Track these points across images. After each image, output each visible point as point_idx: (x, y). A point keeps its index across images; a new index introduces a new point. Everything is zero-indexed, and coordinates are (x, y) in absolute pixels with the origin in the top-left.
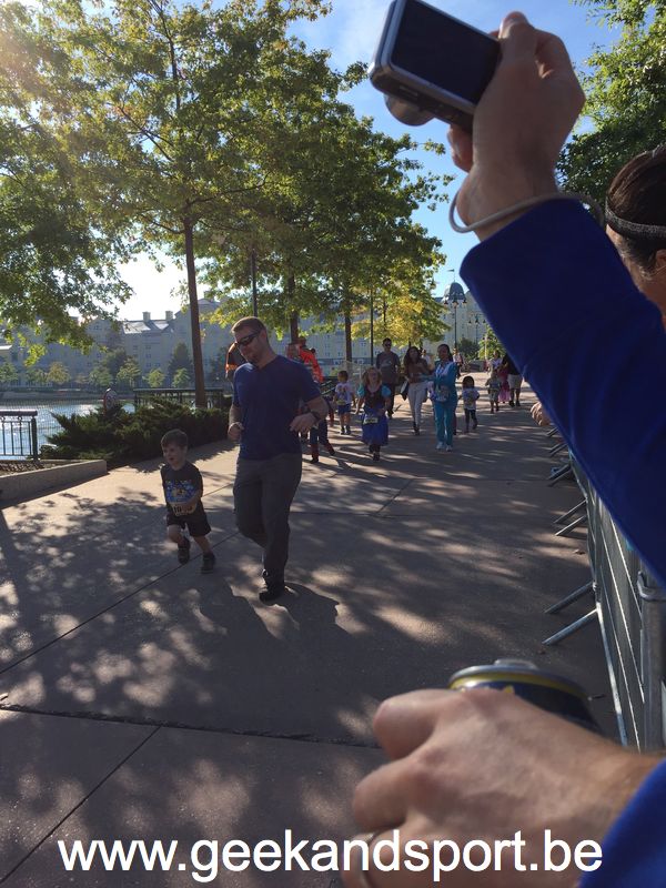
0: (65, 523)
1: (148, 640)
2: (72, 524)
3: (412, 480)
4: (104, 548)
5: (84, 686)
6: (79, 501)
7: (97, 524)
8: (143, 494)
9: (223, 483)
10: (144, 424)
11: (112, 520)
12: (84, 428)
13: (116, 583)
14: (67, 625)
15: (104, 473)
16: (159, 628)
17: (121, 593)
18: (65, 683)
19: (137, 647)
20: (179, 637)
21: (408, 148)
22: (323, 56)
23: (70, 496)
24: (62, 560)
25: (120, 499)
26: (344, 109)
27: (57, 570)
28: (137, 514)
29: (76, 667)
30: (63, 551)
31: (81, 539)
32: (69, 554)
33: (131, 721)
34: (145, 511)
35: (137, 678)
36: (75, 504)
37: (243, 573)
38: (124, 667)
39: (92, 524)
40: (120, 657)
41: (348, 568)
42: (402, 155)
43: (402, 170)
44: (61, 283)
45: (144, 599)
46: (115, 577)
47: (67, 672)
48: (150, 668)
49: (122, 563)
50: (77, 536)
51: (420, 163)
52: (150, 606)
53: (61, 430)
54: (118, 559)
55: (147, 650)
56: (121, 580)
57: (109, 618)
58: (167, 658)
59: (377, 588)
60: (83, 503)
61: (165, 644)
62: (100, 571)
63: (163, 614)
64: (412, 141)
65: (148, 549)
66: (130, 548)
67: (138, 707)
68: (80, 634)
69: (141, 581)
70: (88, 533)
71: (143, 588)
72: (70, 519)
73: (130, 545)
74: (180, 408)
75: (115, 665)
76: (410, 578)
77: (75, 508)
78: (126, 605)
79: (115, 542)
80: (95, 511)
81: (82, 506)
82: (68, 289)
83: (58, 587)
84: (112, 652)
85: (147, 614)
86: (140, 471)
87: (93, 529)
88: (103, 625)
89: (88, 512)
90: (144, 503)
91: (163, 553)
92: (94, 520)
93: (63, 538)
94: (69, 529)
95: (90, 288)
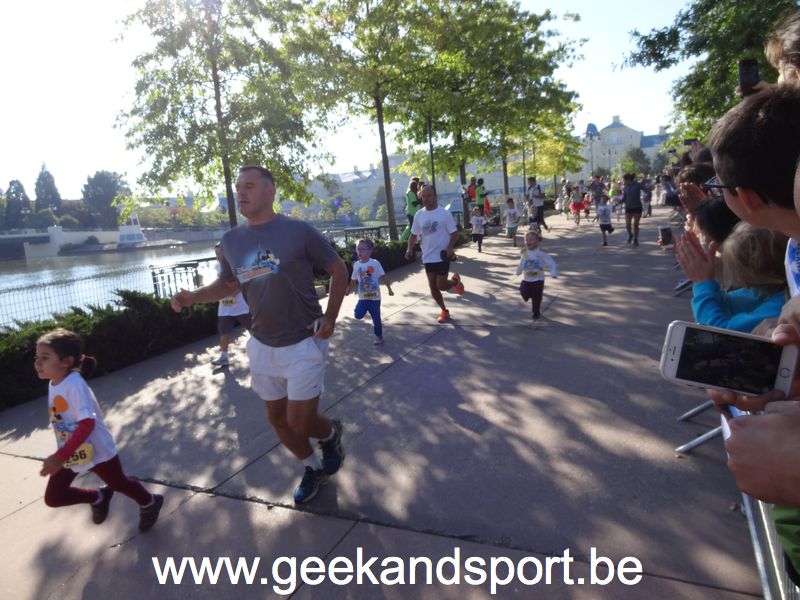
21: (549, 20)
42: (544, 26)
43: (545, 39)
51: (560, 31)
64: (552, 14)
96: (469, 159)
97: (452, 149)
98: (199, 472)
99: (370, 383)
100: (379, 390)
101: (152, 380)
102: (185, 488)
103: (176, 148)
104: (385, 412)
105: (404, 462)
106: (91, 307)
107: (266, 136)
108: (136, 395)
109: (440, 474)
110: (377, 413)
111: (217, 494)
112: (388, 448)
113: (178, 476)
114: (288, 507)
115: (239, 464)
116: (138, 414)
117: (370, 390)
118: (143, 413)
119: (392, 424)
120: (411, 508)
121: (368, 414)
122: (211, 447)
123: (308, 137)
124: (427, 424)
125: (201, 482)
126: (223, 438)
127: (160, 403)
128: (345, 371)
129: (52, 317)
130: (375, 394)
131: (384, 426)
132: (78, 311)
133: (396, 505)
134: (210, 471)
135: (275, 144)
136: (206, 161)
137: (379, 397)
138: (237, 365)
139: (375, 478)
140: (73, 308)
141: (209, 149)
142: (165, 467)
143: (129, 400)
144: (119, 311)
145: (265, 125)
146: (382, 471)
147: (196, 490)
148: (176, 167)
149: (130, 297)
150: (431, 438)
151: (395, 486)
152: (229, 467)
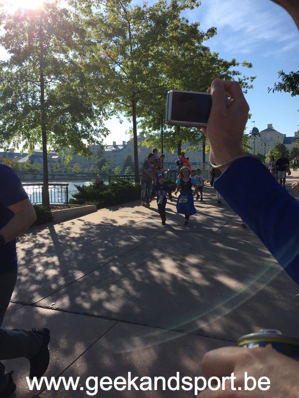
0: (79, 231)
1: (113, 283)
2: (82, 232)
3: (233, 218)
4: (95, 243)
5: (87, 302)
6: (85, 223)
7: (92, 232)
8: (111, 220)
9: (146, 216)
10: (112, 190)
11: (98, 231)
12: (87, 191)
13: (100, 258)
14: (79, 275)
15: (95, 211)
16: (118, 279)
17: (102, 263)
18: (79, 300)
19: (108, 286)
20: (126, 283)
21: (234, 65)
22: (196, 25)
23: (82, 220)
24: (78, 247)
25: (102, 222)
26: (205, 49)
27: (76, 251)
28: (109, 229)
29: (83, 293)
30: (78, 244)
31: (86, 239)
32: (81, 245)
33: (106, 318)
34: (113, 228)
35: (108, 299)
36: (83, 224)
37: (155, 256)
38: (103, 295)
39: (90, 232)
40: (102, 290)
41: (202, 256)
42: (231, 69)
43: (231, 76)
44: (80, 129)
45: (112, 266)
46: (100, 256)
47: (79, 295)
48: (114, 295)
49: (103, 249)
50: (84, 237)
51: (240, 72)
52: (114, 269)
53: (78, 192)
54: (101, 247)
55: (113, 288)
56: (102, 257)
57: (97, 273)
58: (121, 292)
59: (216, 266)
60: (86, 223)
61: (120, 285)
62: (93, 253)
63: (119, 273)
64: (236, 62)
65: (113, 244)
66: (106, 243)
67: (109, 312)
68: (84, 279)
69: (110, 258)
70: (88, 236)
71: (111, 261)
72: (81, 230)
73: (106, 242)
74: (128, 183)
75: (99, 293)
76: (231, 262)
77: (83, 225)
78: (105, 268)
79: (100, 241)
80: (92, 227)
81: (86, 225)
82: (83, 131)
83: (76, 258)
84: (98, 288)
85: (113, 272)
86: (110, 210)
87: (91, 234)
88: (94, 276)
89: (88, 227)
90: (112, 224)
91: (120, 246)
92: (91, 230)
93: (78, 238)
94: (80, 234)
95: (92, 131)
136: (32, 127)
148: (15, 128)
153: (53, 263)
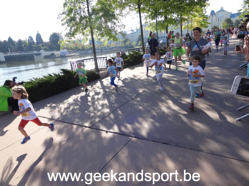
74: (139, 53)
96: (169, 25)
97: (164, 21)
98: (86, 122)
99: (136, 97)
100: (139, 99)
101: (72, 95)
102: (83, 126)
103: (76, 24)
104: (141, 106)
105: (146, 121)
106: (54, 74)
107: (103, 19)
108: (67, 100)
109: (157, 124)
110: (138, 106)
111: (92, 128)
112: (141, 116)
113: (80, 123)
114: (112, 132)
115: (97, 120)
116: (68, 105)
117: (136, 99)
118: (70, 105)
119: (143, 109)
120: (148, 134)
121: (135, 106)
122: (89, 115)
123: (116, 19)
124: (154, 109)
125: (87, 124)
126: (93, 112)
127: (74, 102)
128: (128, 93)
129: (43, 77)
130: (138, 100)
131: (140, 110)
132: (50, 75)
133: (144, 133)
134: (89, 121)
135: (106, 22)
136: (85, 29)
137: (139, 101)
138: (96, 91)
139: (137, 125)
140: (49, 74)
141: (86, 24)
142: (77, 120)
143: (65, 101)
144: (62, 75)
145: (103, 16)
146: (140, 123)
147: (86, 127)
148: (76, 31)
149: (64, 71)
150: (155, 114)
151: (144, 128)
152: (95, 121)
153: (106, 104)
